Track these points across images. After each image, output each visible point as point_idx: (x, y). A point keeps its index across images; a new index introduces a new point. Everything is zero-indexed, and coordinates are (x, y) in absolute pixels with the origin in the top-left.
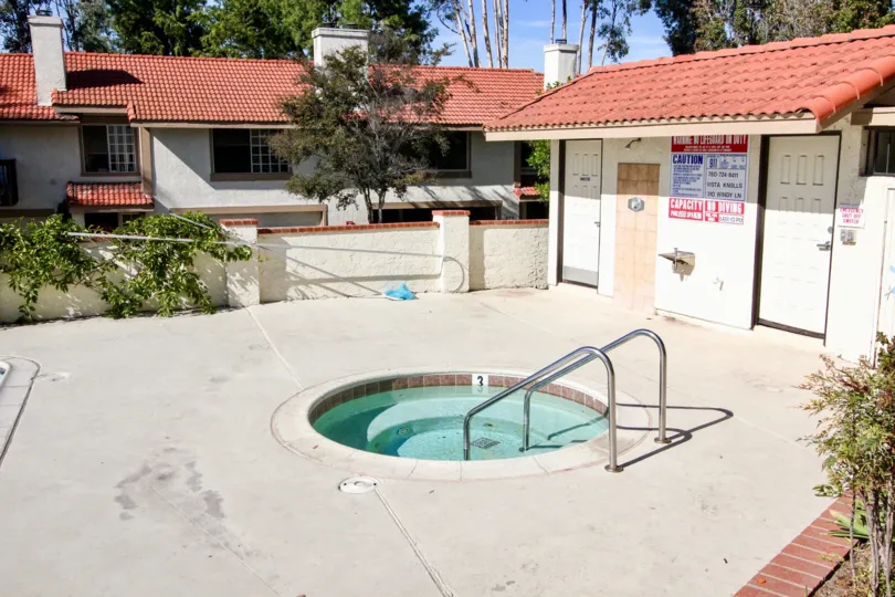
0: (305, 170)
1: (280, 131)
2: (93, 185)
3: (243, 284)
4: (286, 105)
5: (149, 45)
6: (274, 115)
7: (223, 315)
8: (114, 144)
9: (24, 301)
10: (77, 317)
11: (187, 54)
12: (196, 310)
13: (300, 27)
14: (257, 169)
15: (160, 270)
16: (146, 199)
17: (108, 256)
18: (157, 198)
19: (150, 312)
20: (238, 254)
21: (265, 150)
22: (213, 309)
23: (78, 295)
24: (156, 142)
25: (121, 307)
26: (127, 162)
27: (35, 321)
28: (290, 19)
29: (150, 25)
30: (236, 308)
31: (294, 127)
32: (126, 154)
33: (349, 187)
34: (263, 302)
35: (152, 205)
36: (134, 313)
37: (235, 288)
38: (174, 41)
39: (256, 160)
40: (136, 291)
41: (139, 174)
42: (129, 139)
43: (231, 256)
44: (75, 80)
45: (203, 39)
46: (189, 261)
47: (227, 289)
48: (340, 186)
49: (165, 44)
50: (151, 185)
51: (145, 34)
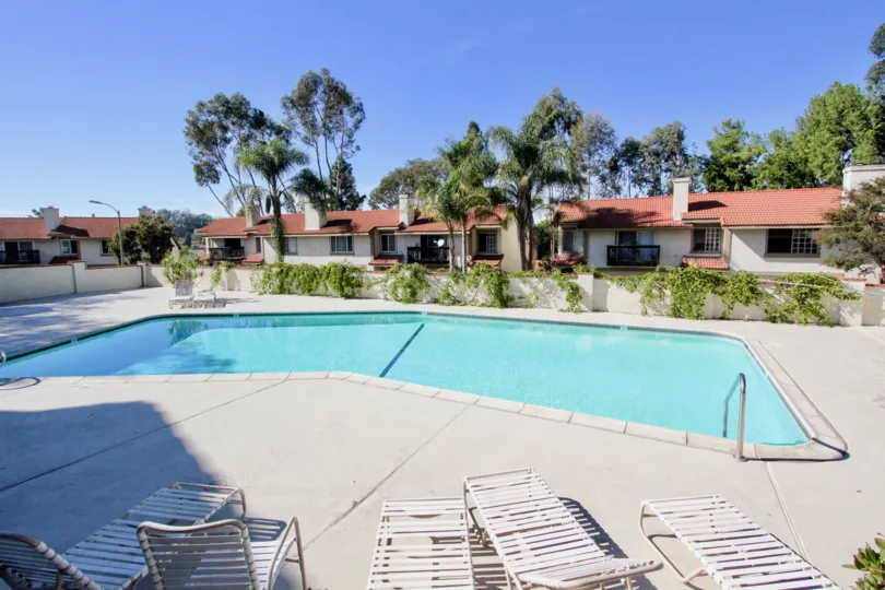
0: (836, 252)
1: (818, 229)
2: (696, 258)
3: (851, 313)
4: (828, 214)
5: (719, 187)
6: (818, 220)
7: (837, 328)
8: (709, 238)
9: (726, 309)
10: (749, 320)
11: (741, 189)
12: (818, 324)
13: (822, 168)
14: (795, 251)
15: (802, 300)
16: (724, 265)
17: (770, 292)
18: (731, 265)
19: (792, 322)
20: (850, 297)
21: (809, 240)
22: (832, 325)
23: (752, 309)
24: (734, 236)
25: (775, 317)
26: (714, 247)
27: (729, 319)
28: (815, 164)
29: (721, 176)
30: (844, 326)
31: (830, 226)
32: (715, 243)
33: (869, 262)
34: (863, 325)
35: (728, 269)
36: (783, 321)
37: (845, 315)
38: (734, 183)
39: (795, 246)
40: (785, 310)
41: (720, 252)
42: (717, 235)
43: (845, 297)
44: (693, 207)
45: (753, 181)
46: (818, 297)
47: (840, 316)
48: (862, 261)
49: (730, 185)
50: (728, 259)
51: (718, 181)
